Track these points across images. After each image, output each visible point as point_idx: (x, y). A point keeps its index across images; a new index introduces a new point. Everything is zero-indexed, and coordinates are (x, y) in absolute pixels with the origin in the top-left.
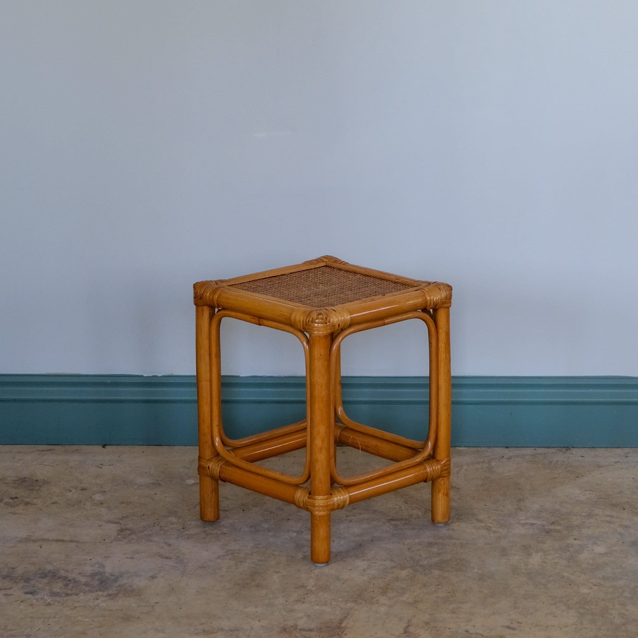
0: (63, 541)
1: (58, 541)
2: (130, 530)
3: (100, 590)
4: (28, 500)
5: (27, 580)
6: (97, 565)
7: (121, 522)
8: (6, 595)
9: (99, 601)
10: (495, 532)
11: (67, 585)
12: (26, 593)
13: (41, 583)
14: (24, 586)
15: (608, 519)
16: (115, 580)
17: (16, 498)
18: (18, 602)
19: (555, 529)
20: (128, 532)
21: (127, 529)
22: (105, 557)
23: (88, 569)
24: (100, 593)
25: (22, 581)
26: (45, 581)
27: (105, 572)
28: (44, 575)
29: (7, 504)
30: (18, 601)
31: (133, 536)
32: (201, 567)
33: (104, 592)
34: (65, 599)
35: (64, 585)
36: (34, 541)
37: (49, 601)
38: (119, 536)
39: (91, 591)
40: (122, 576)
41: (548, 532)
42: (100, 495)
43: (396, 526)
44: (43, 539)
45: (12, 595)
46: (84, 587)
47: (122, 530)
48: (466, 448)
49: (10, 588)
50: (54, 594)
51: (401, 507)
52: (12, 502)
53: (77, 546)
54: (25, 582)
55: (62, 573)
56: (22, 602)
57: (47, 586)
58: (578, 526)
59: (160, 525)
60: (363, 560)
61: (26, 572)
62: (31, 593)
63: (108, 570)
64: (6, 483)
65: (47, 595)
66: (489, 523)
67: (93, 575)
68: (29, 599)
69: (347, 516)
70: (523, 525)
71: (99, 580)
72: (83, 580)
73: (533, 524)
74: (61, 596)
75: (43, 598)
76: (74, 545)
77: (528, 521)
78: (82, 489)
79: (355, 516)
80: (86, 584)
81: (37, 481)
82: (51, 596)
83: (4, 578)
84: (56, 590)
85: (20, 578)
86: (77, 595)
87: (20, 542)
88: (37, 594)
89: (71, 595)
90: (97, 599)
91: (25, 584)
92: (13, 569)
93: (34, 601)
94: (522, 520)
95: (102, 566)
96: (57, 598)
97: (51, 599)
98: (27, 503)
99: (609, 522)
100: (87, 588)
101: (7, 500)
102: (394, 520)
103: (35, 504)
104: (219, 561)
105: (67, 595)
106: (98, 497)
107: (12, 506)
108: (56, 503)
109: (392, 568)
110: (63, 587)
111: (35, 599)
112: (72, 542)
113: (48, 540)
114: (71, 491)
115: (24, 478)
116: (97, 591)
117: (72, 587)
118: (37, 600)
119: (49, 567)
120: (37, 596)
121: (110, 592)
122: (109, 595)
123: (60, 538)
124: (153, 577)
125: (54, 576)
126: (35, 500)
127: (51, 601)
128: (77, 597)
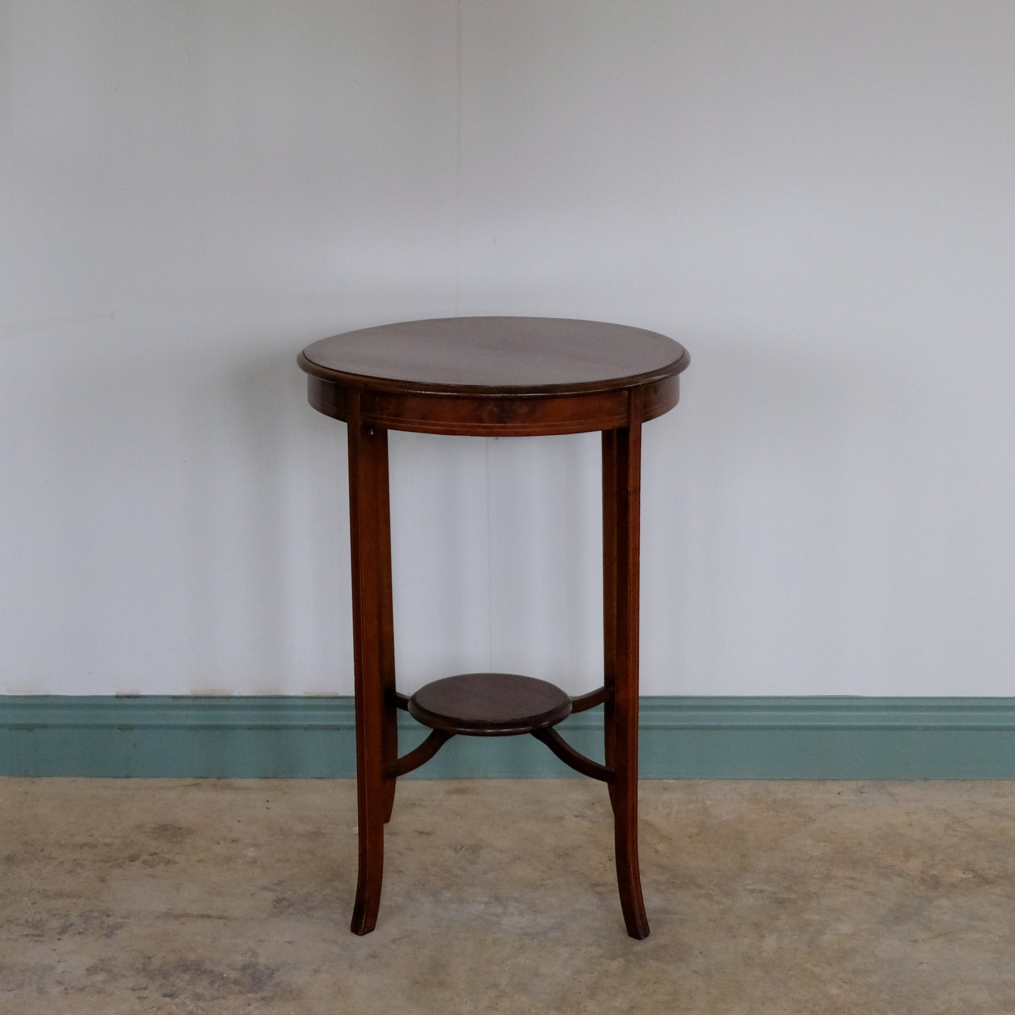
0: (209, 916)
1: (203, 916)
2: (287, 901)
3: (251, 991)
4: (169, 857)
5: (165, 976)
6: (249, 954)
7: (278, 889)
8: (139, 998)
9: (251, 1007)
10: (718, 903)
11: (212, 983)
12: (164, 995)
13: (182, 980)
14: (161, 985)
15: (850, 882)
16: (271, 976)
17: (156, 854)
18: (154, 1009)
19: (789, 899)
20: (286, 903)
21: (284, 899)
22: (258, 941)
23: (239, 960)
24: (250, 995)
25: (160, 976)
26: (187, 977)
27: (258, 964)
28: (186, 968)
29: (145, 862)
30: (153, 1007)
31: (291, 910)
32: (373, 956)
33: (257, 993)
34: (210, 1004)
35: (210, 983)
36: (177, 917)
37: (191, 1007)
38: (276, 910)
39: (241, 993)
40: (278, 970)
41: (781, 902)
42: (252, 849)
43: (600, 893)
44: (186, 914)
45: (147, 998)
46: (232, 986)
47: (278, 901)
48: (675, 780)
49: (145, 989)
50: (198, 997)
51: (605, 866)
52: (151, 859)
53: (225, 924)
54: (163, 978)
55: (208, 966)
56: (159, 1008)
57: (189, 985)
58: (815, 893)
59: (323, 893)
60: (566, 945)
61: (165, 963)
62: (170, 996)
63: (262, 960)
64: (144, 832)
65: (189, 998)
66: (712, 889)
67: (244, 968)
68: (167, 1004)
69: (543, 880)
70: (752, 891)
71: (251, 974)
72: (233, 975)
73: (762, 891)
74: (205, 1000)
75: (185, 1003)
76: (221, 922)
77: (756, 887)
78: (233, 841)
79: (552, 880)
80: (236, 982)
81: (180, 829)
82: (193, 1000)
83: (138, 973)
84: (200, 990)
85: (157, 972)
86: (224, 998)
87: (158, 918)
88: (178, 997)
89: (217, 998)
90: (249, 1005)
91: (163, 981)
92: (150, 958)
93: (174, 1007)
94: (749, 884)
95: (255, 954)
96: (202, 1004)
97: (193, 1005)
98: (169, 862)
99: (852, 887)
100: (237, 988)
101: (144, 857)
102: (598, 885)
103: (176, 863)
104: (393, 946)
105: (214, 998)
106: (251, 853)
107: (151, 867)
108: (201, 861)
109: (600, 957)
110: (208, 986)
111: (174, 1004)
112: (220, 918)
113: (192, 916)
114: (219, 843)
115: (166, 825)
116: (248, 992)
117: (219, 986)
118: (177, 1005)
119: (192, 957)
120: (177, 1000)
121: (264, 994)
122: (263, 999)
123: (204, 913)
124: (316, 971)
125: (196, 969)
126: (177, 856)
127: (194, 1007)
128: (224, 1001)
